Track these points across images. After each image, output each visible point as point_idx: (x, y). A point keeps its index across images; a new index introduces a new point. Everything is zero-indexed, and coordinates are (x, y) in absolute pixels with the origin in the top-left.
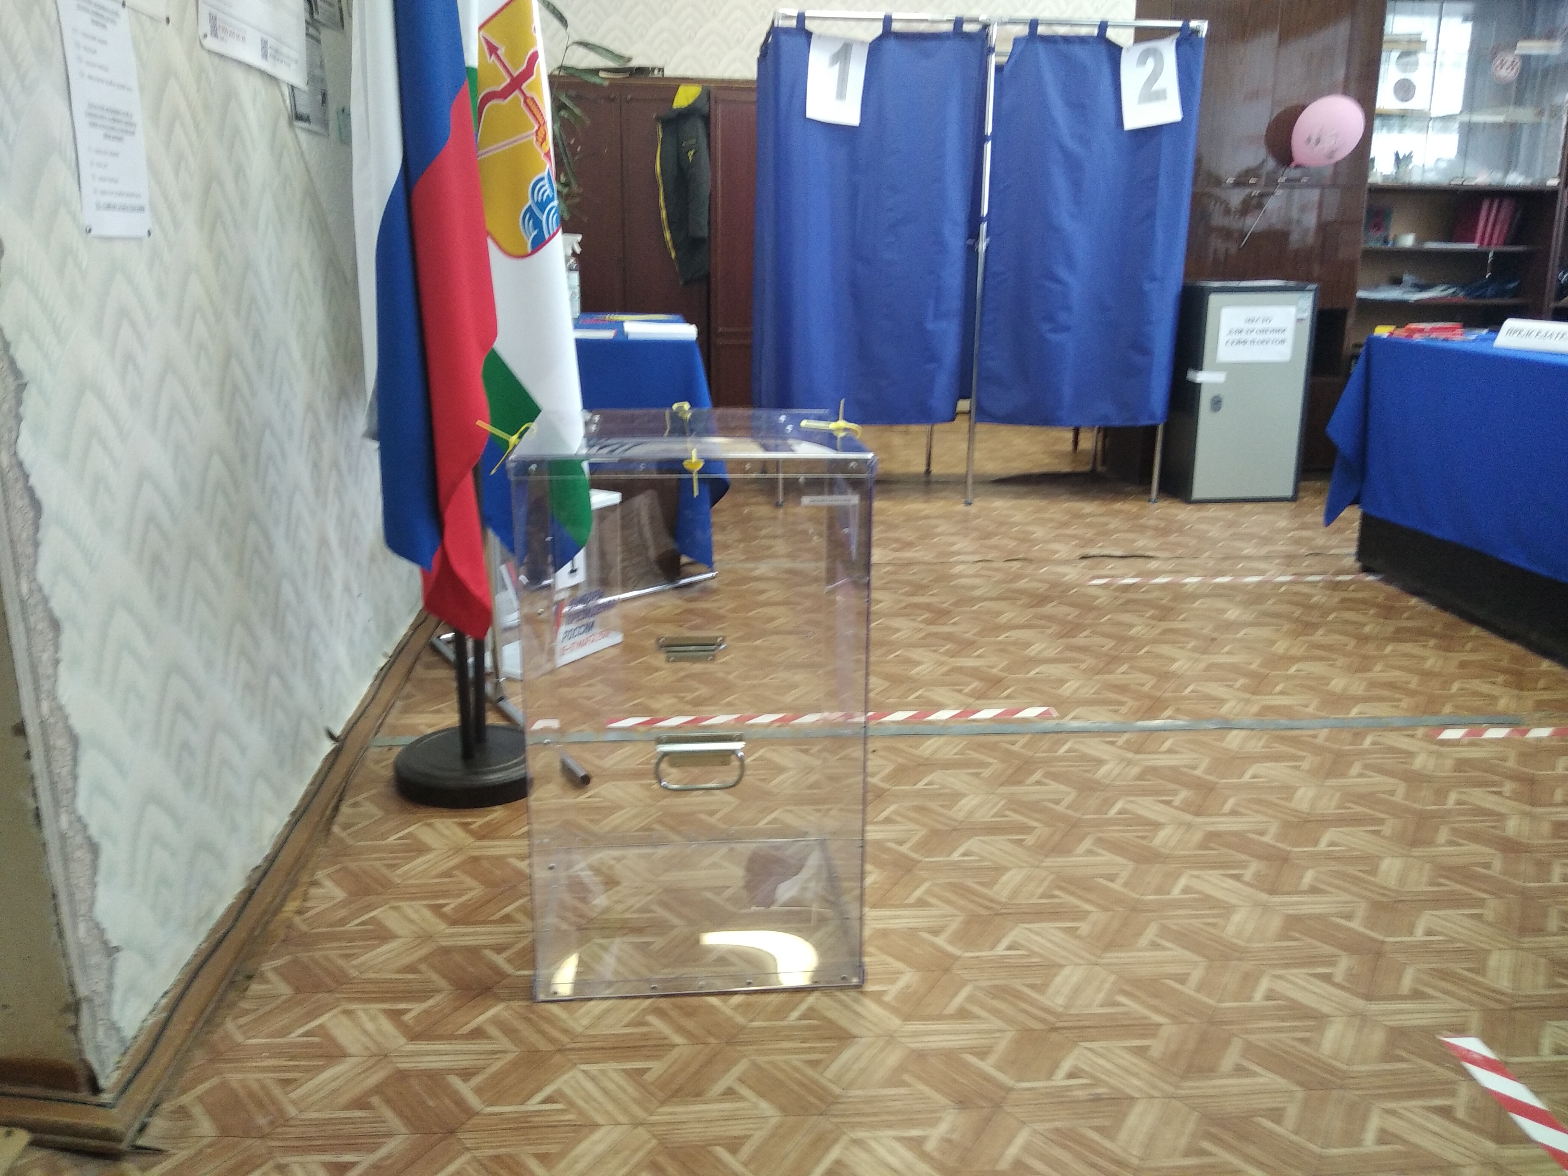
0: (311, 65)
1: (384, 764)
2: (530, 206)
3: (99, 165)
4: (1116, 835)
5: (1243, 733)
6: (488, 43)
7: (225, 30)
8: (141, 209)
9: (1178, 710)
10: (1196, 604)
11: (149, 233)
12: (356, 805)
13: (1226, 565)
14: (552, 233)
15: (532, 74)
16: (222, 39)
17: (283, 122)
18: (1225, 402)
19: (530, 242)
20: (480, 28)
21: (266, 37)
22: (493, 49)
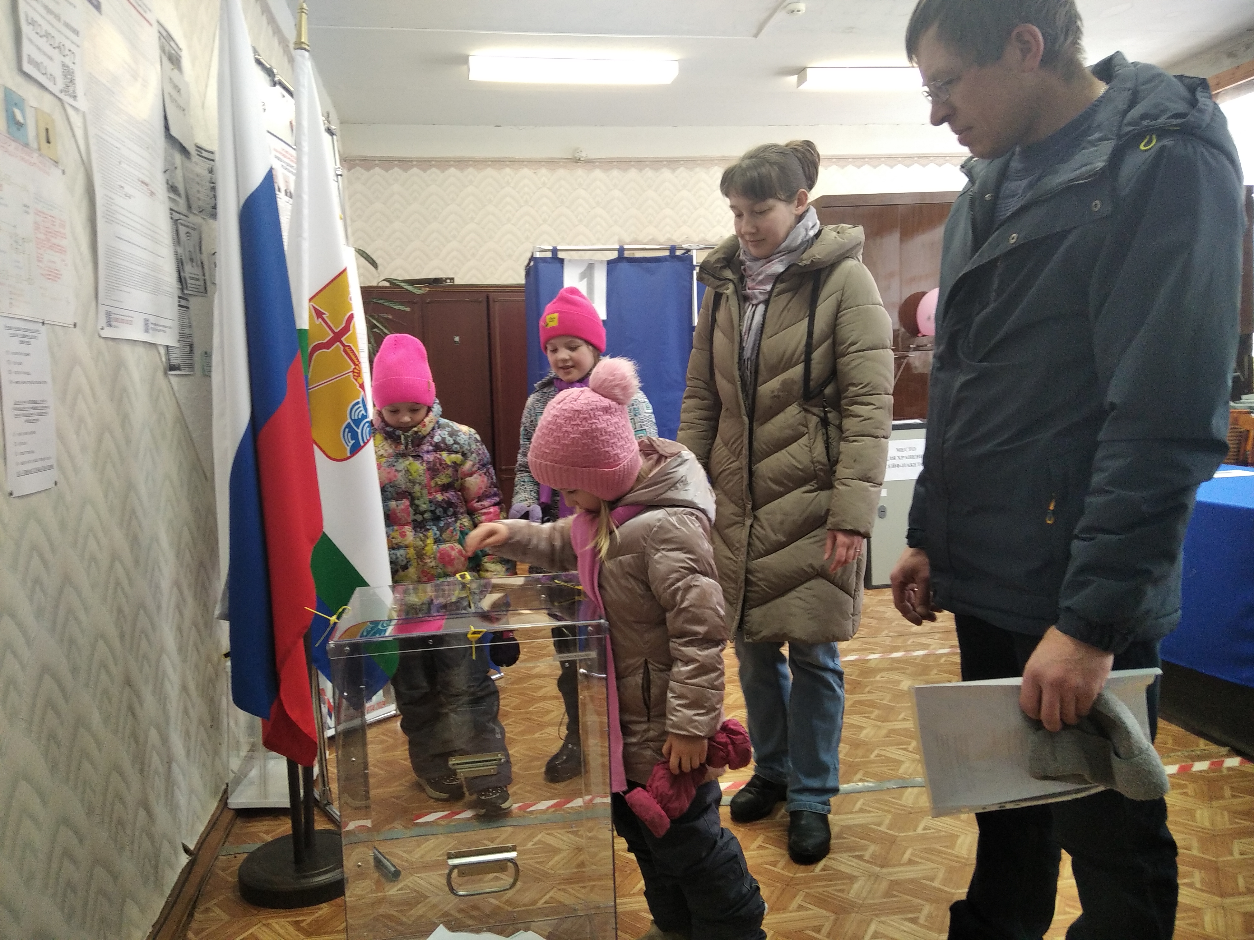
0: (181, 326)
1: (229, 871)
2: (349, 423)
3: (21, 444)
4: (821, 890)
5: (916, 790)
6: (316, 310)
7: (117, 320)
8: (51, 467)
9: (866, 774)
10: (878, 678)
11: (56, 483)
12: (207, 910)
13: (899, 642)
14: (366, 441)
15: (349, 330)
16: (115, 327)
17: (160, 374)
18: (888, 512)
19: (348, 448)
20: (310, 300)
21: (147, 317)
22: (319, 314)
